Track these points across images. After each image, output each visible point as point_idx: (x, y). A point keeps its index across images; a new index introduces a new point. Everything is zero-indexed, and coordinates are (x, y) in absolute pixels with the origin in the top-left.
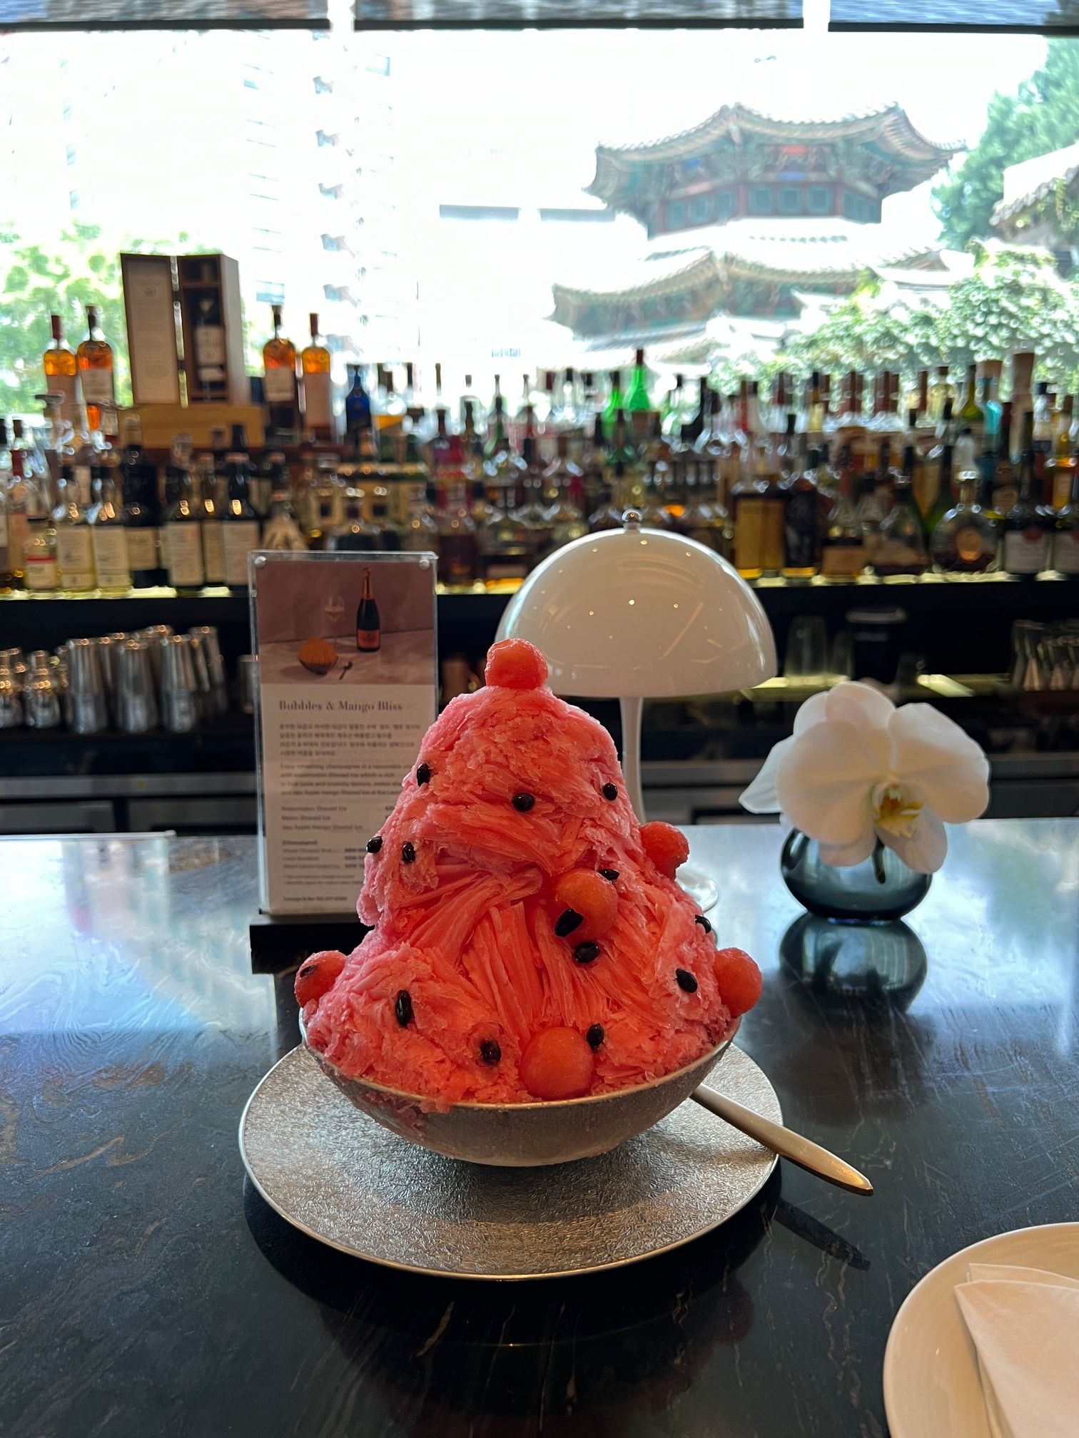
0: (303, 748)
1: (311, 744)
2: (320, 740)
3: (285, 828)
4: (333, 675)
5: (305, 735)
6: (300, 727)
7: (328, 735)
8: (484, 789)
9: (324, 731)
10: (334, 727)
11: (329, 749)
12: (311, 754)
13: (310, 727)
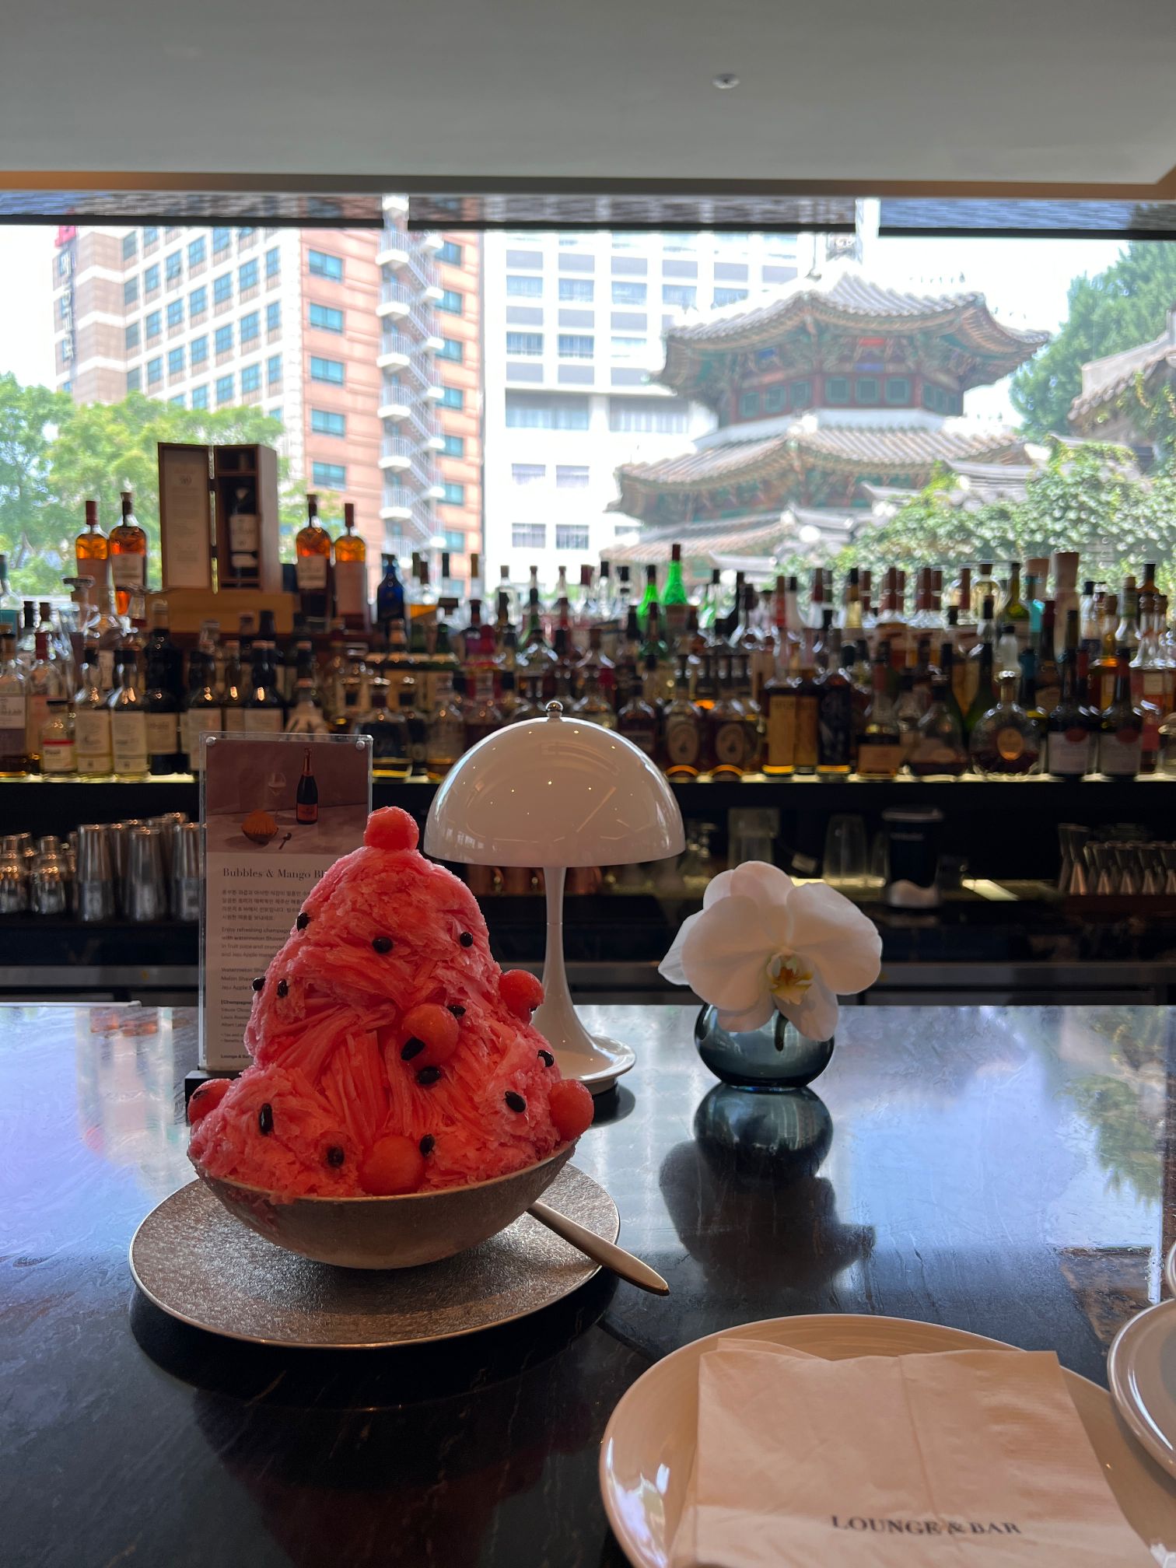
0: (243, 913)
1: (251, 909)
2: (260, 905)
3: (225, 988)
4: (274, 845)
5: (245, 900)
6: (241, 892)
7: (266, 901)
8: (348, 933)
9: (264, 897)
10: (273, 893)
11: (268, 914)
12: (250, 918)
13: (251, 893)
